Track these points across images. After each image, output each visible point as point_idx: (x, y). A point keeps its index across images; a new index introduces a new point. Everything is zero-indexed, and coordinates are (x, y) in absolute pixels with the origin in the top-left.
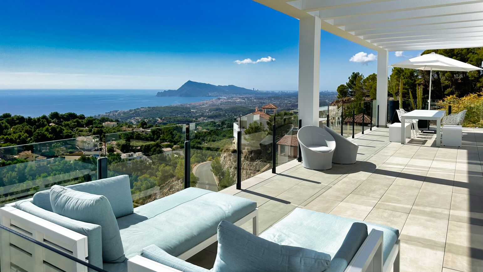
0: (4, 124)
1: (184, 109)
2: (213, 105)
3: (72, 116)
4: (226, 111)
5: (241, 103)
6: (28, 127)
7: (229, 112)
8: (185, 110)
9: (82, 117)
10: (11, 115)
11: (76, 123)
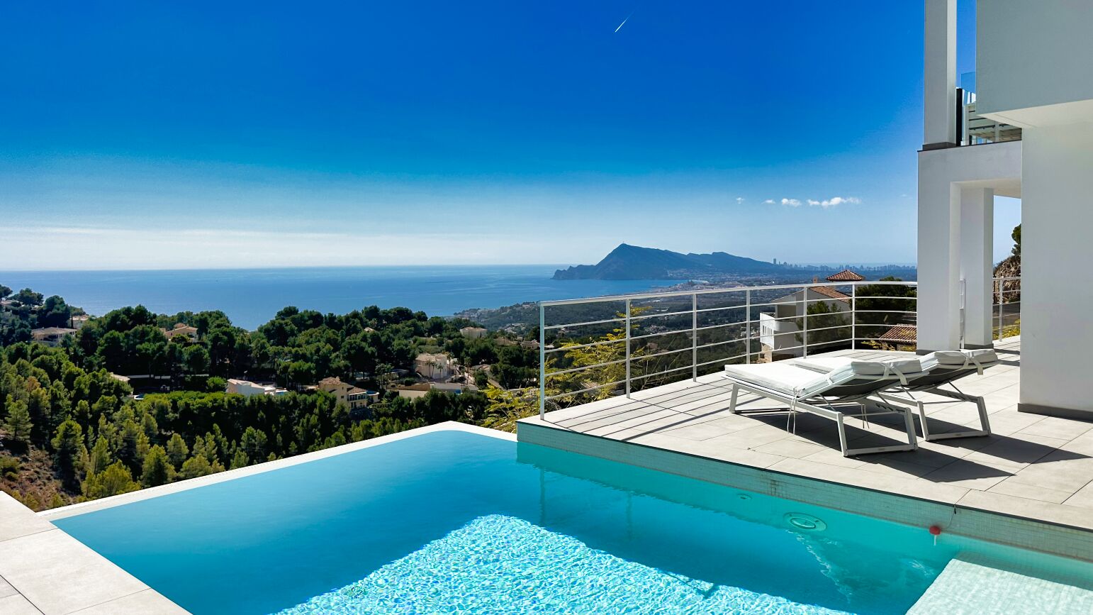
0: (289, 327)
2: (678, 298)
3: (403, 314)
6: (330, 333)
9: (422, 317)
10: (298, 311)
11: (412, 328)
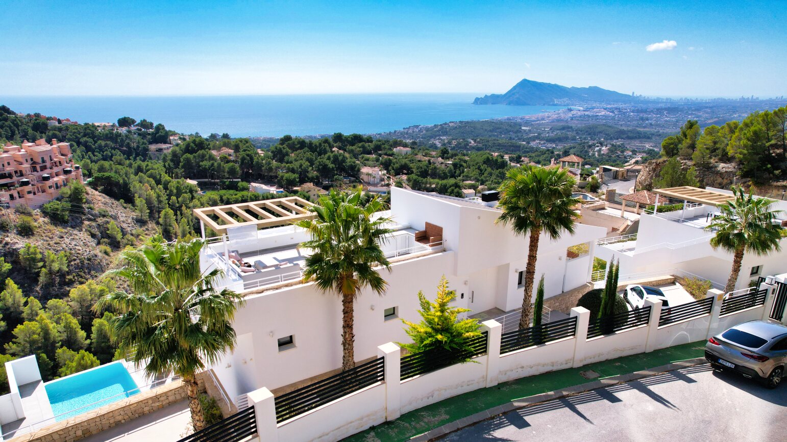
0: (285, 149)
1: (510, 126)
2: (559, 120)
3: (357, 139)
4: (578, 131)
5: (606, 117)
7: (583, 132)
8: (512, 127)
9: (370, 140)
10: (292, 138)
11: (361, 149)
